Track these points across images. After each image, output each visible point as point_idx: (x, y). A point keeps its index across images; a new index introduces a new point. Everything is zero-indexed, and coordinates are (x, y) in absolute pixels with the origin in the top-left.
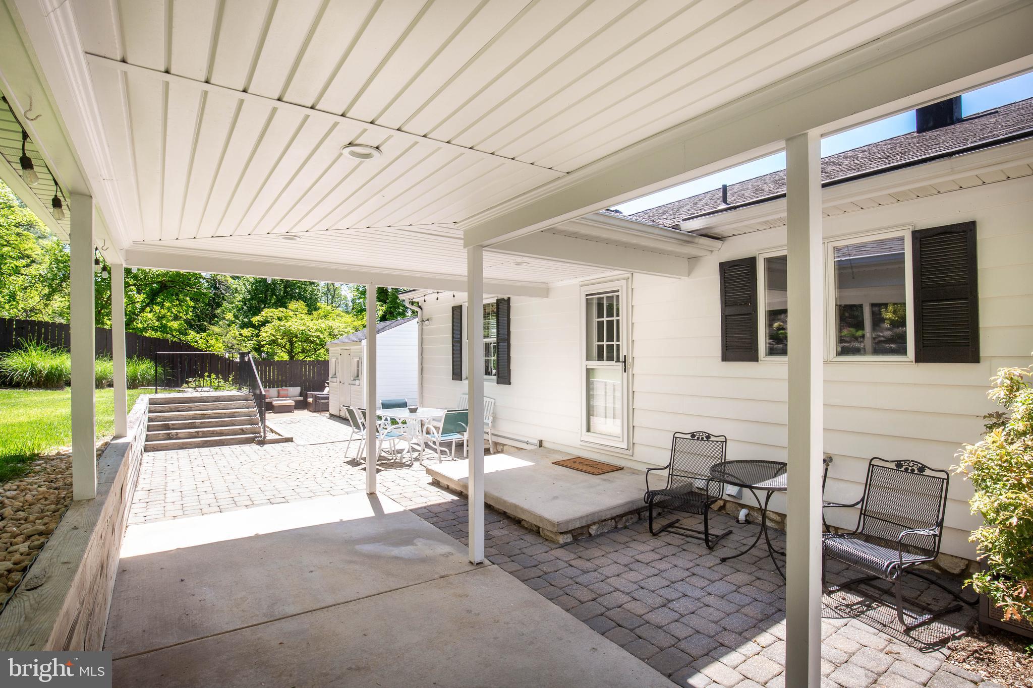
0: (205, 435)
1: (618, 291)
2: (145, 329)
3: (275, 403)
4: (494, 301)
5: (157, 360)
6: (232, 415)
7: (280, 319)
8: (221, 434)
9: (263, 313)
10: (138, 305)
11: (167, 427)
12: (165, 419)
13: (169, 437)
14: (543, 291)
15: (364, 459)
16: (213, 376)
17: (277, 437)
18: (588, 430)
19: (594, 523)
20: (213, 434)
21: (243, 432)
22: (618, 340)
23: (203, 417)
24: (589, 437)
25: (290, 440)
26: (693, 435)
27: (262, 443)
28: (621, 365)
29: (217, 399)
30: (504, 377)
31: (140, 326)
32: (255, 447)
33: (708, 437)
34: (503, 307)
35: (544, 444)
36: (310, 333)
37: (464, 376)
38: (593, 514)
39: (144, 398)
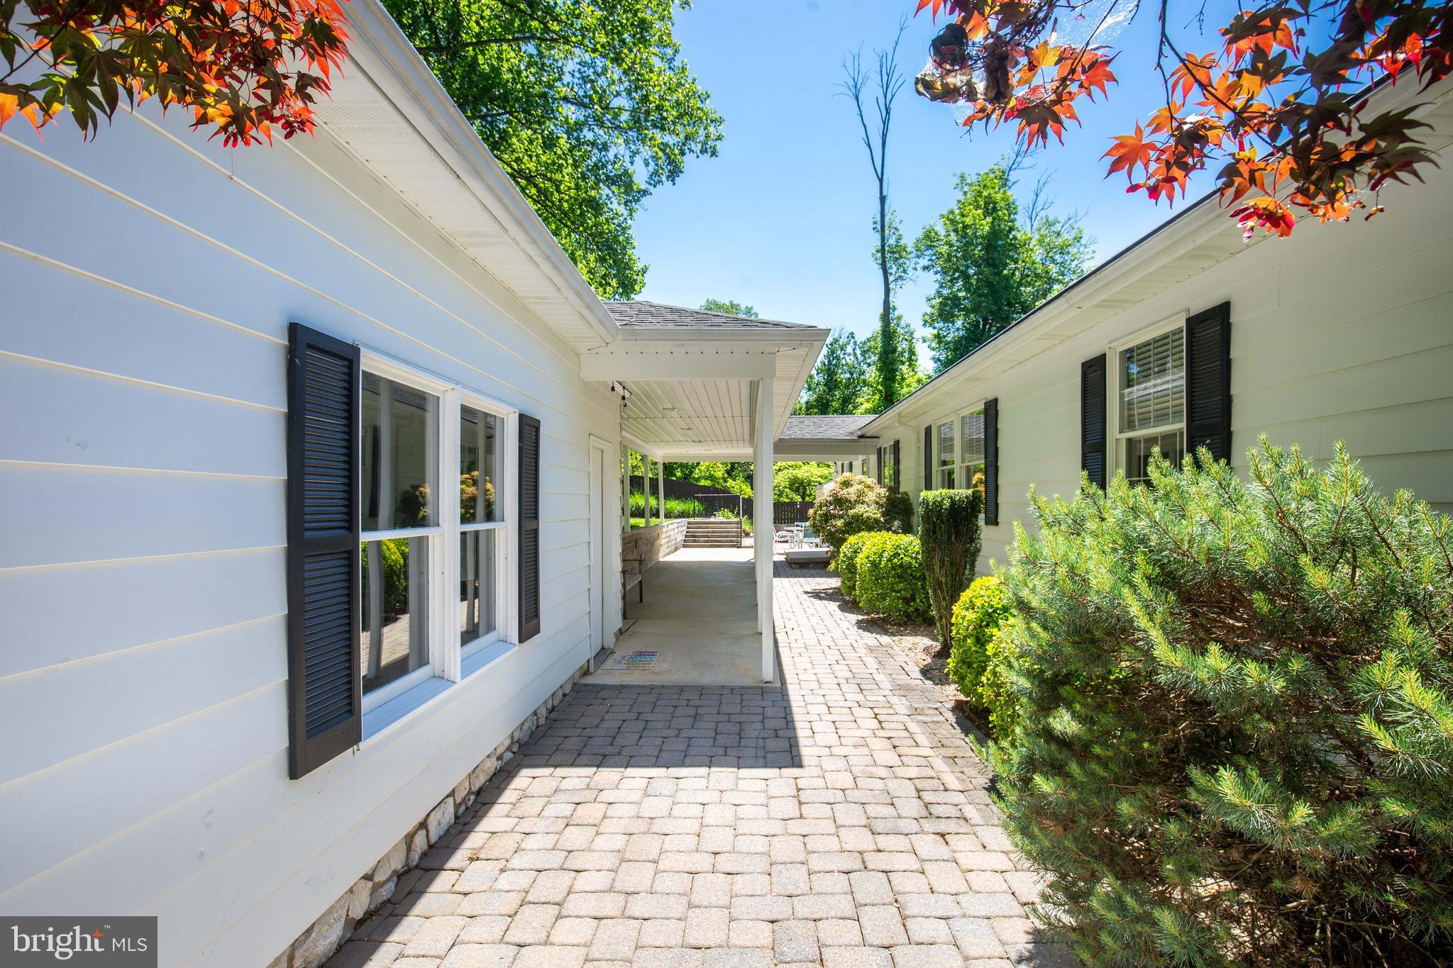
0: (712, 541)
2: (698, 479)
5: (700, 500)
6: (728, 532)
8: (720, 541)
11: (694, 536)
12: (695, 532)
13: (695, 541)
16: (726, 510)
20: (716, 541)
21: (732, 541)
23: (714, 532)
27: (739, 548)
29: (723, 523)
31: (696, 476)
32: (735, 549)
39: (685, 520)
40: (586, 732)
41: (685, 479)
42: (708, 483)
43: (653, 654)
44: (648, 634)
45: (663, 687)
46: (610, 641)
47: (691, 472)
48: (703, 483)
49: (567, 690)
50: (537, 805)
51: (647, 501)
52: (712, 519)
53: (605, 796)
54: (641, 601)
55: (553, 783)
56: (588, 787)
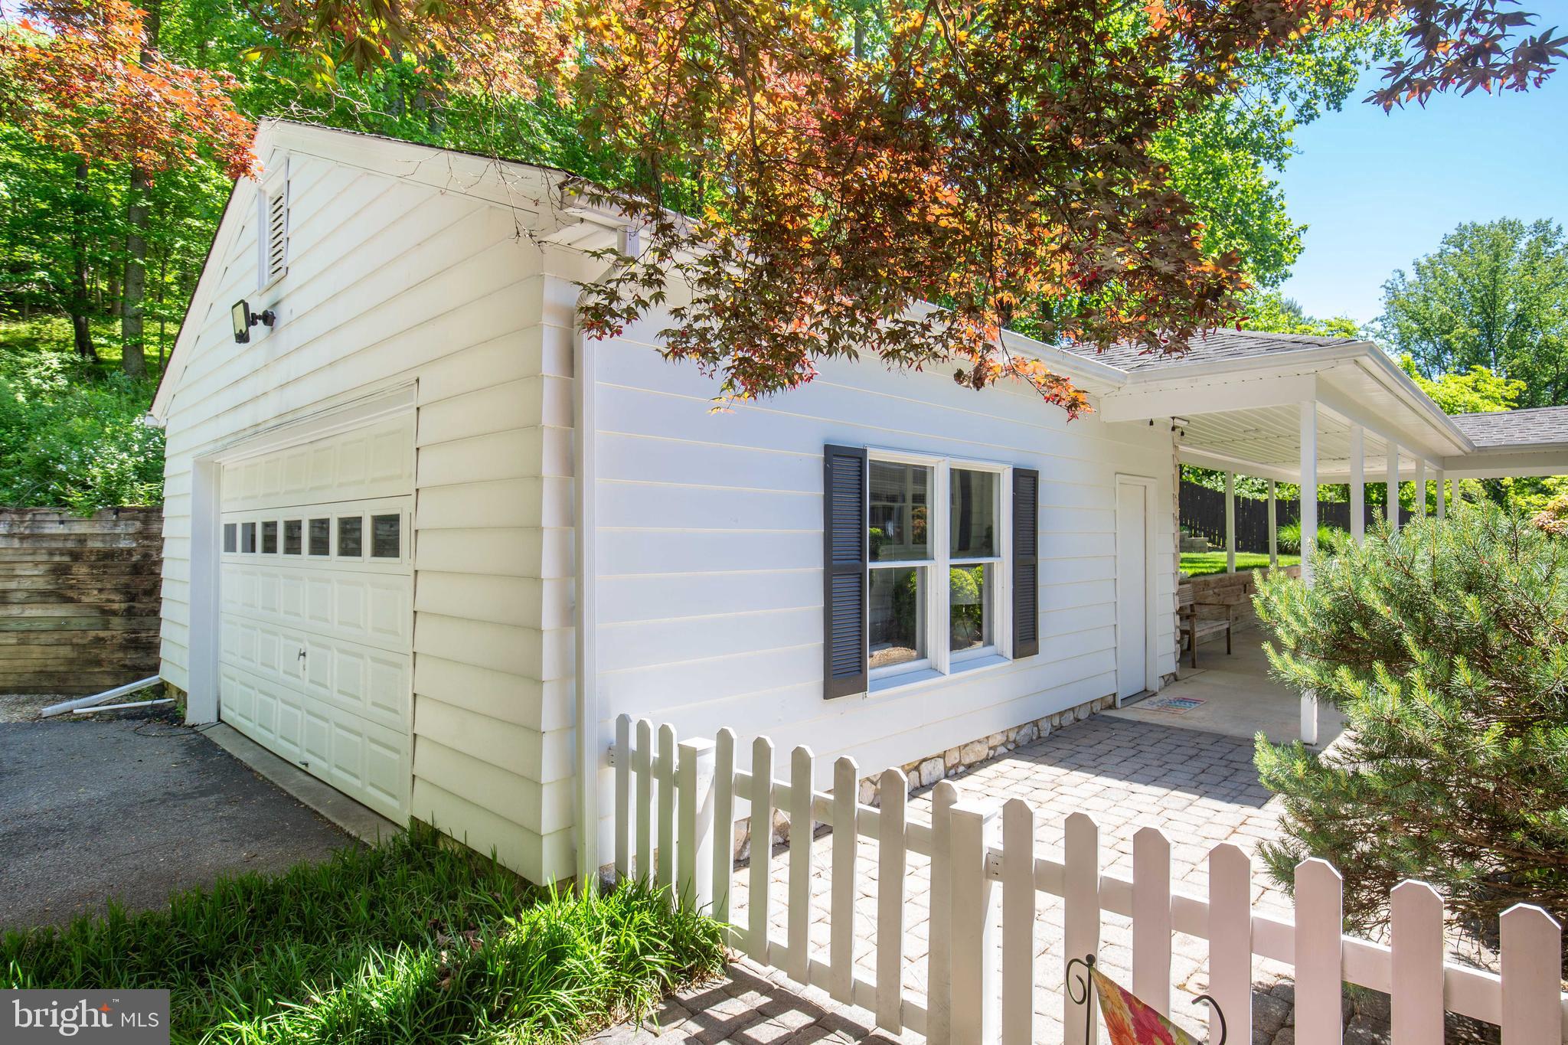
40: (1077, 749)
43: (1196, 702)
44: (1207, 683)
45: (1182, 730)
46: (1155, 684)
49: (1083, 715)
50: (1007, 782)
53: (1060, 790)
54: (1229, 652)
55: (1027, 774)
56: (1053, 781)
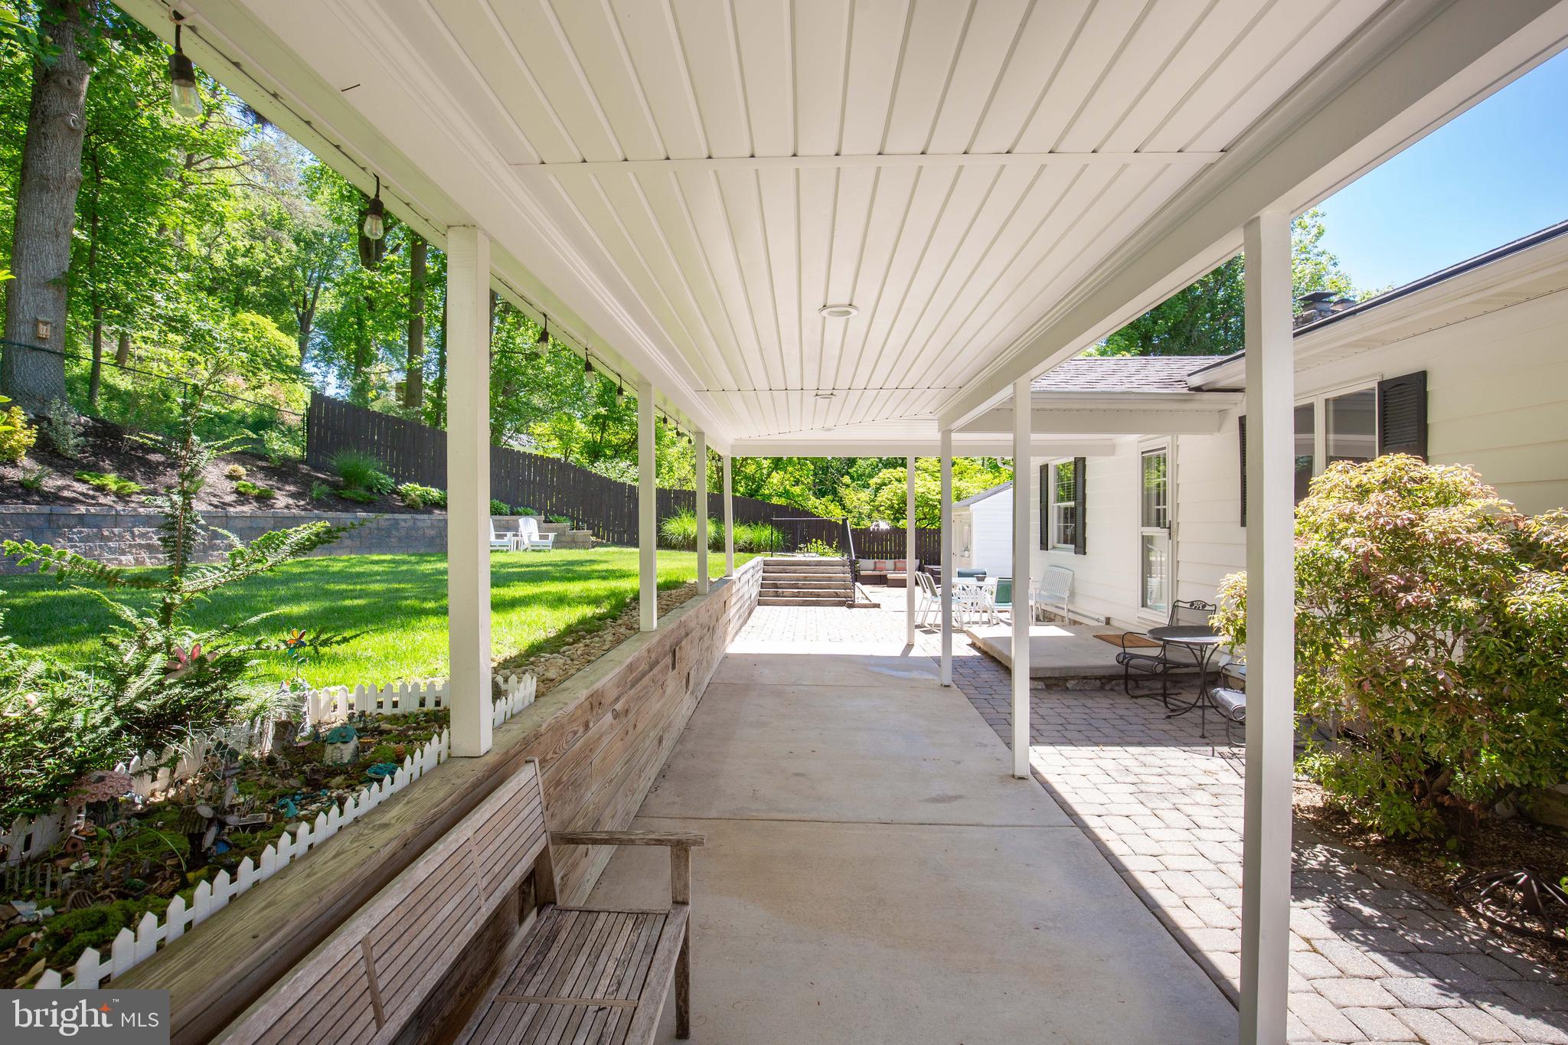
0: (805, 595)
1: (1164, 448)
2: (770, 496)
3: (890, 576)
4: (1072, 459)
5: (777, 525)
6: (830, 579)
7: (899, 481)
8: (818, 596)
9: (881, 475)
10: (765, 471)
11: (776, 586)
12: (775, 579)
13: (777, 595)
14: (1111, 449)
15: (937, 626)
16: (820, 542)
17: (867, 602)
18: (1144, 605)
19: (1073, 678)
20: (812, 595)
21: (837, 595)
22: (1165, 504)
23: (805, 578)
24: (1145, 613)
25: (877, 606)
26: (1192, 604)
27: (851, 606)
28: (1166, 530)
29: (819, 564)
30: (1081, 548)
31: (767, 492)
32: (844, 609)
33: (1204, 606)
34: (1080, 465)
35: (1112, 622)
36: (930, 497)
37: (1050, 546)
38: (1069, 668)
39: (758, 559)
41: (751, 496)
42: (782, 501)
47: (759, 487)
48: (775, 501)
51: (702, 528)
52: (799, 557)
